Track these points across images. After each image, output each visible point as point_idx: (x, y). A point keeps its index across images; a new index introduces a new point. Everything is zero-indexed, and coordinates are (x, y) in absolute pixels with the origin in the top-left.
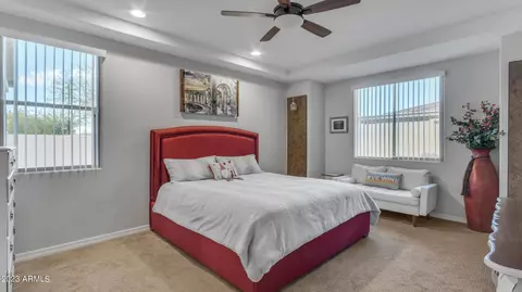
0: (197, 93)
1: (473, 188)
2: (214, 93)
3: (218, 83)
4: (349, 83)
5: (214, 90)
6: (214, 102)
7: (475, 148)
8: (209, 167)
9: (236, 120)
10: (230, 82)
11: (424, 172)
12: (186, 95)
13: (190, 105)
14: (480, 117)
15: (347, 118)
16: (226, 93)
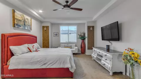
0: (19, 20)
1: (82, 46)
2: (25, 21)
3: (26, 18)
4: (59, 25)
5: (25, 20)
6: (25, 24)
7: (82, 40)
8: (28, 48)
9: (30, 32)
10: (29, 18)
11: (75, 44)
12: (15, 20)
13: (17, 25)
14: (82, 34)
15: (58, 33)
16: (28, 22)
